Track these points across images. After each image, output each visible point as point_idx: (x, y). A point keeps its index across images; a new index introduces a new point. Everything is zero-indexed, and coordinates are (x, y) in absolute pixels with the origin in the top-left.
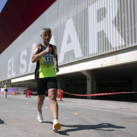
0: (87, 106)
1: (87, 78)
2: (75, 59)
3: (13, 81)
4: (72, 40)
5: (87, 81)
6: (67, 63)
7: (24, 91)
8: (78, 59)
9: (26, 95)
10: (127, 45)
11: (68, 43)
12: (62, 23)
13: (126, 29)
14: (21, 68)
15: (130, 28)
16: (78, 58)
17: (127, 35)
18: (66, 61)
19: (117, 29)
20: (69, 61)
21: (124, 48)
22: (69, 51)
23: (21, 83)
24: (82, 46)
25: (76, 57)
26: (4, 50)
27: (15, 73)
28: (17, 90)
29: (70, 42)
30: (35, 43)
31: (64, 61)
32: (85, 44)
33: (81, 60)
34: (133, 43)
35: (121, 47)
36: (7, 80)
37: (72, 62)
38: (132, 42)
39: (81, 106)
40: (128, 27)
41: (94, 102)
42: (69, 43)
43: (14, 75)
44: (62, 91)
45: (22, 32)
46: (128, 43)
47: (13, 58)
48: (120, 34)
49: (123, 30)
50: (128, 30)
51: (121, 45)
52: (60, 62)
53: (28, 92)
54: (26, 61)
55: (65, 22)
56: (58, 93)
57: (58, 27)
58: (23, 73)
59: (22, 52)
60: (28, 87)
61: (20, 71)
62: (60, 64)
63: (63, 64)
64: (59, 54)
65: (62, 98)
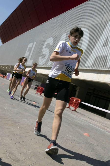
0: (103, 127)
2: (105, 67)
4: (109, 44)
6: (95, 69)
7: (36, 85)
8: (109, 69)
9: (37, 91)
11: (103, 47)
14: (40, 58)
18: (95, 67)
20: (98, 67)
22: (102, 56)
26: (28, 30)
27: (32, 61)
29: (107, 46)
30: (65, 34)
31: (93, 65)
37: (102, 69)
42: (105, 46)
43: (30, 63)
44: (80, 100)
45: (55, 16)
47: (35, 43)
52: (88, 66)
53: (40, 89)
54: (49, 52)
55: (108, 21)
56: (74, 101)
57: (98, 24)
58: (41, 64)
59: (48, 40)
60: (42, 82)
61: (39, 61)
62: (87, 68)
63: (90, 69)
64: (89, 55)
65: (77, 108)
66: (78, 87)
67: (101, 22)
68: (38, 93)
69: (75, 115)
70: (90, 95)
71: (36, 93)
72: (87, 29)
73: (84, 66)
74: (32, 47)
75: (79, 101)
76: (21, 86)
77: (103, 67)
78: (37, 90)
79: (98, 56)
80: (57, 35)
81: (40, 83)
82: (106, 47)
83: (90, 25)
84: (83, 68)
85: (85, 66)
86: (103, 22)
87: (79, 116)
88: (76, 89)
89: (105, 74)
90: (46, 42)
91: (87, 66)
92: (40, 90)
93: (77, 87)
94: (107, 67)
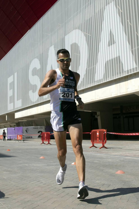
2: (123, 72)
3: (18, 115)
4: (116, 39)
6: (110, 80)
7: (39, 132)
8: (128, 73)
9: (43, 140)
11: (109, 46)
12: (97, 11)
14: (30, 92)
16: (128, 71)
18: (108, 77)
20: (113, 75)
22: (112, 60)
23: (33, 118)
24: (134, 49)
25: (125, 69)
27: (20, 101)
28: (26, 131)
29: (114, 44)
30: (53, 47)
33: (134, 74)
36: (7, 114)
37: (119, 77)
42: (111, 45)
43: (19, 104)
44: (105, 130)
45: (30, 27)
47: (16, 74)
52: (99, 79)
53: (46, 135)
54: (39, 80)
55: (103, 9)
56: (98, 134)
57: (91, 18)
58: (34, 101)
59: (32, 63)
60: (45, 125)
61: (30, 98)
62: (98, 83)
63: (103, 82)
64: (95, 64)
65: (105, 143)
66: (98, 113)
67: (95, 14)
68: (44, 142)
69: (103, 153)
70: (118, 117)
71: (42, 142)
72: (79, 30)
73: (94, 82)
74: (13, 82)
75: (104, 132)
76: (17, 141)
77: (120, 73)
78: (41, 138)
79: (108, 61)
80: (41, 53)
81: (44, 127)
82: (113, 45)
83: (81, 24)
84: (94, 85)
85: (95, 80)
86: (97, 14)
87: (110, 153)
88: (96, 116)
89: (125, 81)
90: (30, 68)
91: (98, 81)
92: (46, 137)
93: (96, 113)
94: (125, 71)
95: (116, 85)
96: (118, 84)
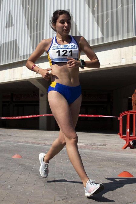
0: (38, 142)
1: (41, 92)
2: (18, 57)
4: (14, 21)
5: (41, 98)
6: (4, 64)
8: (24, 58)
10: (105, 39)
11: (6, 28)
13: (105, 13)
15: (110, 11)
16: (24, 56)
17: (105, 22)
18: (3, 61)
19: (90, 10)
20: (8, 60)
21: (100, 43)
22: (8, 42)
24: (32, 34)
25: (22, 53)
29: (12, 26)
32: (37, 31)
34: (114, 37)
35: (96, 41)
37: (14, 62)
38: (112, 35)
39: (28, 142)
40: (107, 10)
41: (51, 135)
46: (107, 36)
48: (95, 19)
49: (100, 14)
50: (107, 14)
51: (95, 37)
70: (7, 105)
77: (15, 58)
79: (3, 44)
82: (10, 27)
89: (20, 66)
94: (21, 56)
95: (10, 69)
96: (12, 69)
